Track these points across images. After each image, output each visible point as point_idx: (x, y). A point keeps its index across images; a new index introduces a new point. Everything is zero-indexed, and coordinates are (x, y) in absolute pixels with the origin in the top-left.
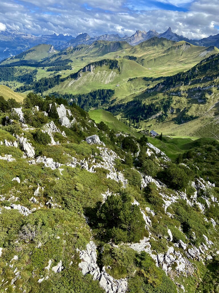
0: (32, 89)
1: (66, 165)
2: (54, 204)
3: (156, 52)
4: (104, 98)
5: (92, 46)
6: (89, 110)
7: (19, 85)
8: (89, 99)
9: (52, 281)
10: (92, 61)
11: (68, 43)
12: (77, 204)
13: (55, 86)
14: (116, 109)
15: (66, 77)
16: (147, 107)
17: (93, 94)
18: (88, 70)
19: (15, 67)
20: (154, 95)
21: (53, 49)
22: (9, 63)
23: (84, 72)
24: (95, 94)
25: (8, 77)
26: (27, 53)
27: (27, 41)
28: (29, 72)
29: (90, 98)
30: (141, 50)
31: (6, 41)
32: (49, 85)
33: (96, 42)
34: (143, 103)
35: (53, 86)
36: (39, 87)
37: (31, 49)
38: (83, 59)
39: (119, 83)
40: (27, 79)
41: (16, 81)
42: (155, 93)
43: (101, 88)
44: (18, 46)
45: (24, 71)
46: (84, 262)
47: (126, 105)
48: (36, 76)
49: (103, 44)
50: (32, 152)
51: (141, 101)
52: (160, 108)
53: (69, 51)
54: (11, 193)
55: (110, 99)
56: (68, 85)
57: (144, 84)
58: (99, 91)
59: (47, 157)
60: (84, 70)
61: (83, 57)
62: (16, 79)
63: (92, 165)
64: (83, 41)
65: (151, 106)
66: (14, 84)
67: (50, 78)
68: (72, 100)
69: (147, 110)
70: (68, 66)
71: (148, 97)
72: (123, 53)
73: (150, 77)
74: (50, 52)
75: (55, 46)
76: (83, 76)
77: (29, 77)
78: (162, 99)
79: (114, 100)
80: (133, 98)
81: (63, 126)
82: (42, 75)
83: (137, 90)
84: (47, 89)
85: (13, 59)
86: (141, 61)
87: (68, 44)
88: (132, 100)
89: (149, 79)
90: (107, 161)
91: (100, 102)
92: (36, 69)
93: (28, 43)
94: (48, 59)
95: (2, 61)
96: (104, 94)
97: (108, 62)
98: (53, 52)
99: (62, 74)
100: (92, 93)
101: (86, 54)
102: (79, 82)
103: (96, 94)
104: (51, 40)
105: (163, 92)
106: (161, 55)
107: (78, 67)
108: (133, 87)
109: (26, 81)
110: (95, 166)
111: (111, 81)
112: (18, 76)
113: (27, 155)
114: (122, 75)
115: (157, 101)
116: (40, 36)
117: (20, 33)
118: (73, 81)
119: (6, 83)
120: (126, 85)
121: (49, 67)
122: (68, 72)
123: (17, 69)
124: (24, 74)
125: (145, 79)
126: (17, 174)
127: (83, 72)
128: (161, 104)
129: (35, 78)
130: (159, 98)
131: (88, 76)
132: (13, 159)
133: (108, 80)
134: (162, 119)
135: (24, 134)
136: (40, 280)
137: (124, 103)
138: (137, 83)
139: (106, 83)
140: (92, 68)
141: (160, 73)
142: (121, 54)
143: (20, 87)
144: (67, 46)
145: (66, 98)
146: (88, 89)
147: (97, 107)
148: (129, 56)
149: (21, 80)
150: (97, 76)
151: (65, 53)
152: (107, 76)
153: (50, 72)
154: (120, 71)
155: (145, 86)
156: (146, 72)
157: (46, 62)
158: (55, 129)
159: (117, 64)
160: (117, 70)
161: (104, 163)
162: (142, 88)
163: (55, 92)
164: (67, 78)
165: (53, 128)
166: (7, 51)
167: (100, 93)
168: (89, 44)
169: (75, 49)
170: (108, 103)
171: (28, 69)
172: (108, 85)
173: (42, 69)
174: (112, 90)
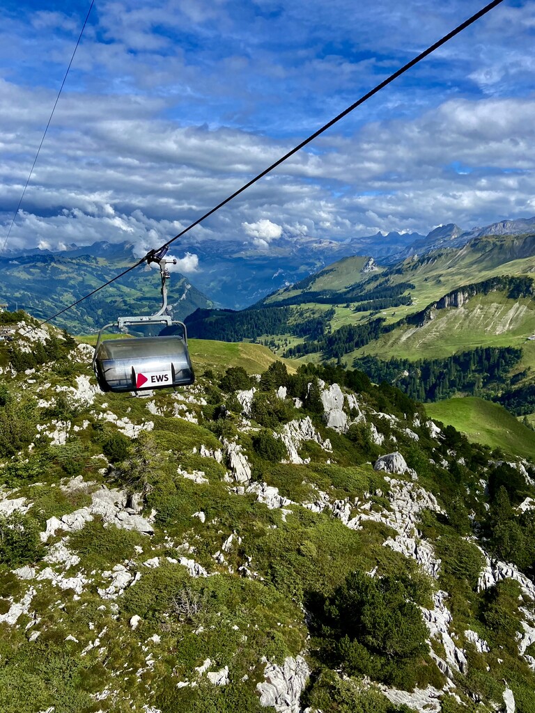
0: (320, 349)
1: (302, 505)
2: (251, 571)
4: (491, 369)
5: (465, 250)
7: (295, 342)
8: (450, 371)
9: (200, 692)
10: (463, 283)
11: (408, 248)
12: (294, 582)
13: (369, 343)
14: (526, 398)
15: (396, 322)
17: (462, 358)
18: (450, 305)
19: (291, 306)
21: (373, 264)
22: (281, 298)
23: (441, 308)
24: (467, 359)
25: (275, 327)
26: (318, 277)
27: (321, 254)
28: (316, 316)
29: (453, 370)
31: (280, 256)
32: (355, 341)
33: (476, 239)
35: (365, 342)
36: (333, 345)
37: (326, 269)
38: (440, 281)
39: (534, 331)
40: (312, 329)
41: (289, 335)
43: (483, 345)
44: (302, 264)
45: (308, 315)
46: (270, 685)
48: (332, 322)
49: (493, 244)
50: (244, 473)
53: (408, 266)
54: (185, 538)
55: (508, 372)
56: (399, 339)
58: (477, 353)
59: (268, 485)
60: (440, 304)
61: (441, 275)
62: (289, 331)
63: (358, 513)
64: (445, 241)
66: (286, 340)
67: (359, 326)
68: (406, 373)
70: (404, 298)
74: (366, 271)
75: (378, 258)
76: (438, 317)
77: (317, 326)
79: (520, 374)
81: (330, 429)
82: (344, 319)
84: (351, 350)
85: (289, 291)
87: (408, 251)
90: (400, 512)
91: (479, 379)
92: (332, 309)
93: (322, 258)
94: (360, 286)
95: (269, 296)
96: (492, 360)
97: (506, 283)
98: (371, 270)
99: (389, 315)
100: (459, 357)
101: (449, 268)
102: (427, 331)
103: (470, 359)
104: (369, 246)
107: (426, 298)
109: (309, 334)
110: (364, 517)
111: (511, 327)
112: (295, 323)
113: (235, 477)
116: (348, 241)
117: (308, 239)
118: (413, 330)
119: (269, 338)
121: (360, 303)
122: (403, 310)
123: (294, 309)
124: (306, 320)
126: (203, 507)
127: (437, 308)
129: (329, 327)
131: (451, 319)
132: (204, 480)
133: (504, 326)
135: (239, 438)
136: (181, 684)
139: (497, 333)
140: (462, 299)
143: (297, 346)
144: (405, 255)
145: (391, 369)
146: (448, 348)
147: (472, 391)
149: (300, 332)
150: (474, 316)
151: (399, 272)
152: (500, 317)
153: (362, 313)
157: (355, 292)
158: (312, 433)
159: (530, 286)
160: (529, 301)
161: (392, 513)
163: (368, 357)
164: (399, 324)
165: (308, 431)
166: (280, 277)
167: (481, 358)
168: (458, 247)
169: (421, 261)
170: (503, 382)
171: (316, 308)
172: (504, 336)
173: (344, 307)
174: (516, 348)
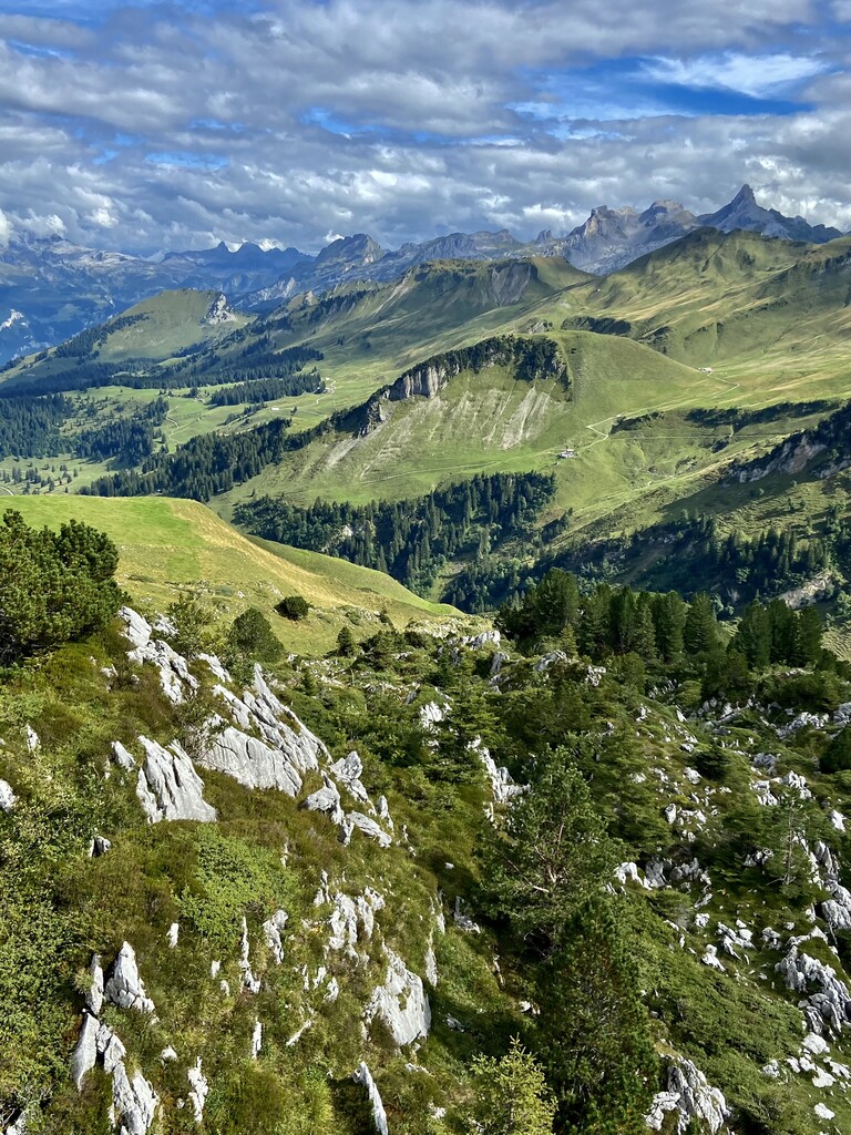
3: (722, 294)
4: (504, 516)
5: (406, 285)
6: (434, 574)
7: (89, 473)
8: (430, 522)
13: (262, 472)
14: (579, 568)
15: (312, 427)
16: (747, 552)
17: (450, 497)
18: (415, 392)
19: (67, 395)
20: (777, 494)
21: (224, 307)
23: (398, 398)
24: (460, 498)
25: (32, 439)
26: (112, 331)
27: (103, 282)
28: (127, 415)
29: (436, 520)
30: (643, 289)
32: (232, 467)
33: (423, 266)
34: (722, 532)
35: (253, 469)
38: (369, 345)
39: (569, 441)
40: (120, 444)
41: (68, 456)
42: (780, 484)
43: (484, 469)
45: (106, 411)
47: (629, 544)
48: (165, 428)
51: (710, 523)
52: (816, 557)
53: (302, 313)
55: (535, 519)
56: (323, 460)
57: (697, 442)
58: (477, 485)
60: (397, 390)
62: (68, 448)
64: (353, 268)
65: (770, 546)
66: (63, 468)
68: (348, 532)
69: (752, 566)
70: (306, 378)
71: (742, 502)
72: (561, 310)
73: (724, 405)
74: (213, 321)
75: (231, 295)
76: (394, 416)
77: (132, 437)
78: (820, 510)
79: (556, 521)
80: (659, 510)
82: (189, 421)
83: (666, 471)
84: (226, 488)
86: (654, 337)
87: (285, 285)
88: (654, 519)
89: (722, 416)
91: (484, 536)
92: (160, 400)
93: (106, 290)
94: (207, 352)
96: (504, 498)
97: (510, 351)
98: (223, 321)
100: (445, 494)
101: (380, 319)
102: (378, 445)
103: (466, 499)
104: (205, 271)
105: (819, 479)
106: (748, 306)
108: (644, 459)
109: (114, 454)
111: (528, 435)
112: (79, 431)
114: (583, 403)
115: (796, 522)
116: (158, 257)
118: (348, 443)
119: (23, 466)
120: (608, 450)
121: (218, 387)
122: (310, 402)
123: (74, 400)
124: (104, 423)
125: (699, 417)
127: (392, 399)
128: (817, 536)
129: (160, 439)
130: (802, 505)
131: (418, 420)
133: (516, 433)
134: (834, 612)
137: (616, 535)
138: (661, 437)
139: (505, 446)
140: (436, 380)
141: (762, 385)
142: (552, 311)
143: (98, 482)
144: (282, 291)
145: (318, 524)
146: (422, 478)
148: (591, 320)
149: (93, 449)
150: (461, 414)
151: (284, 324)
152: (507, 416)
153: (227, 409)
154: (572, 387)
155: (701, 452)
156: (694, 385)
157: (198, 365)
159: (552, 356)
160: (553, 384)
162: (688, 460)
163: (265, 500)
164: (319, 430)
167: (483, 494)
170: (528, 538)
171: (123, 399)
172: (518, 451)
173: (185, 396)
174: (544, 475)
